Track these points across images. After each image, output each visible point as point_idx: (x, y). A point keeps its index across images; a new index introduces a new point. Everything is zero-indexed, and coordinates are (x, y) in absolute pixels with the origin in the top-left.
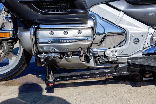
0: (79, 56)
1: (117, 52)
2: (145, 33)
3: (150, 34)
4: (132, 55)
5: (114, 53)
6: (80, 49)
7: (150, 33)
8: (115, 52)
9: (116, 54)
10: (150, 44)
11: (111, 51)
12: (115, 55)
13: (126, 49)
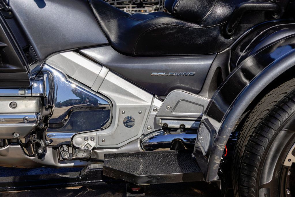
0: (21, 146)
1: (95, 141)
2: (145, 107)
3: (154, 111)
4: (122, 146)
5: (90, 142)
6: (16, 135)
7: (155, 109)
8: (91, 139)
9: (93, 144)
10: (155, 129)
11: (83, 138)
12: (91, 146)
13: (112, 136)
